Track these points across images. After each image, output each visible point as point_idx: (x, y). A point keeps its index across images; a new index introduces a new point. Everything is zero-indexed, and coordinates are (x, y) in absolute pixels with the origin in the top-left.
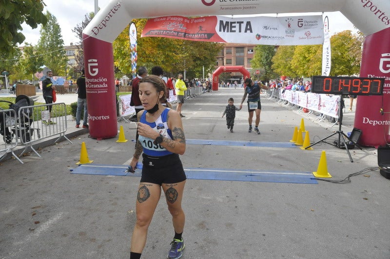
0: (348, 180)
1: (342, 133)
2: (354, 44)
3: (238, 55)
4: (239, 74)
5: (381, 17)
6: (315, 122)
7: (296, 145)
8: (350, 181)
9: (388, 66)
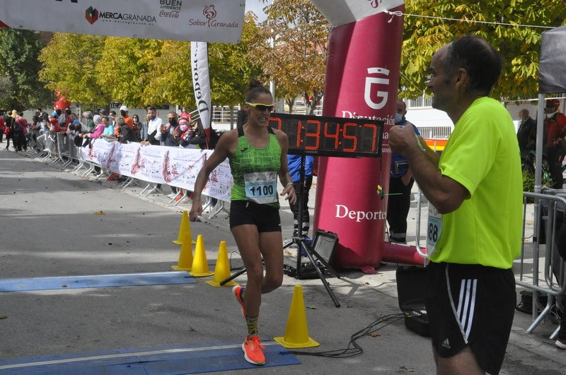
0: (355, 348)
1: (305, 241)
8: (361, 350)
9: (380, 94)
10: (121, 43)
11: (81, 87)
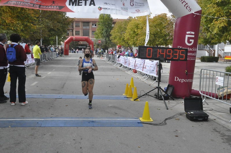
0: (164, 123)
1: (160, 88)
2: (168, 24)
3: (84, 28)
4: (85, 43)
5: (186, 6)
6: (141, 80)
7: (127, 97)
8: (166, 124)
9: (191, 40)
10: (131, 28)
11: (121, 41)
